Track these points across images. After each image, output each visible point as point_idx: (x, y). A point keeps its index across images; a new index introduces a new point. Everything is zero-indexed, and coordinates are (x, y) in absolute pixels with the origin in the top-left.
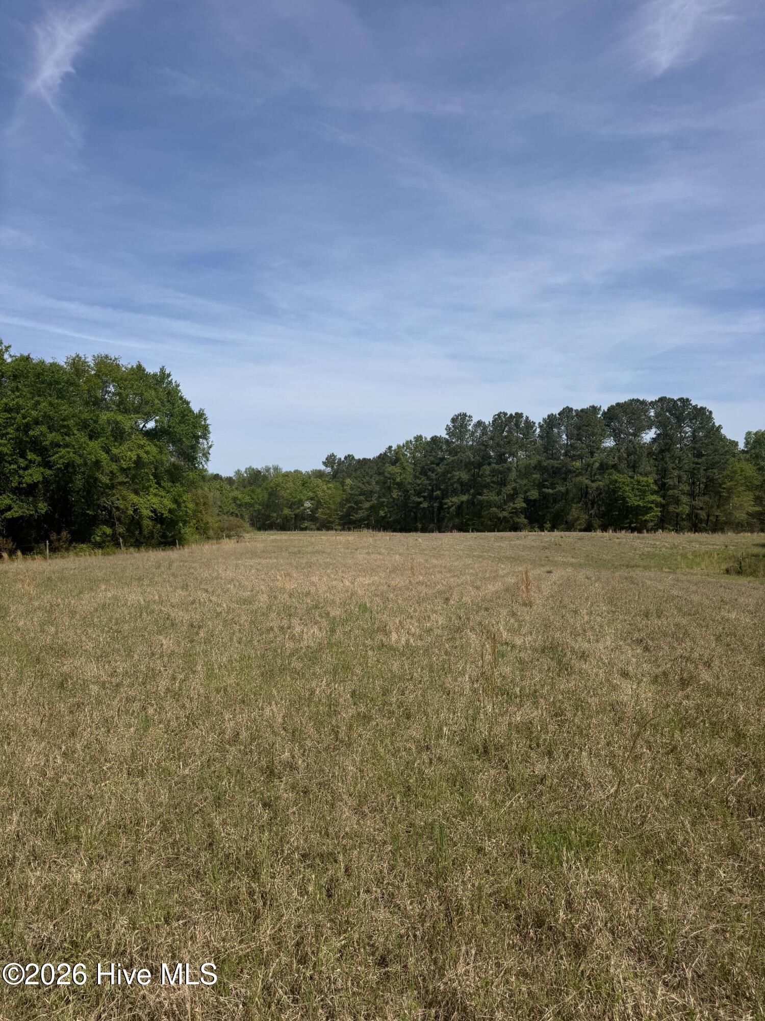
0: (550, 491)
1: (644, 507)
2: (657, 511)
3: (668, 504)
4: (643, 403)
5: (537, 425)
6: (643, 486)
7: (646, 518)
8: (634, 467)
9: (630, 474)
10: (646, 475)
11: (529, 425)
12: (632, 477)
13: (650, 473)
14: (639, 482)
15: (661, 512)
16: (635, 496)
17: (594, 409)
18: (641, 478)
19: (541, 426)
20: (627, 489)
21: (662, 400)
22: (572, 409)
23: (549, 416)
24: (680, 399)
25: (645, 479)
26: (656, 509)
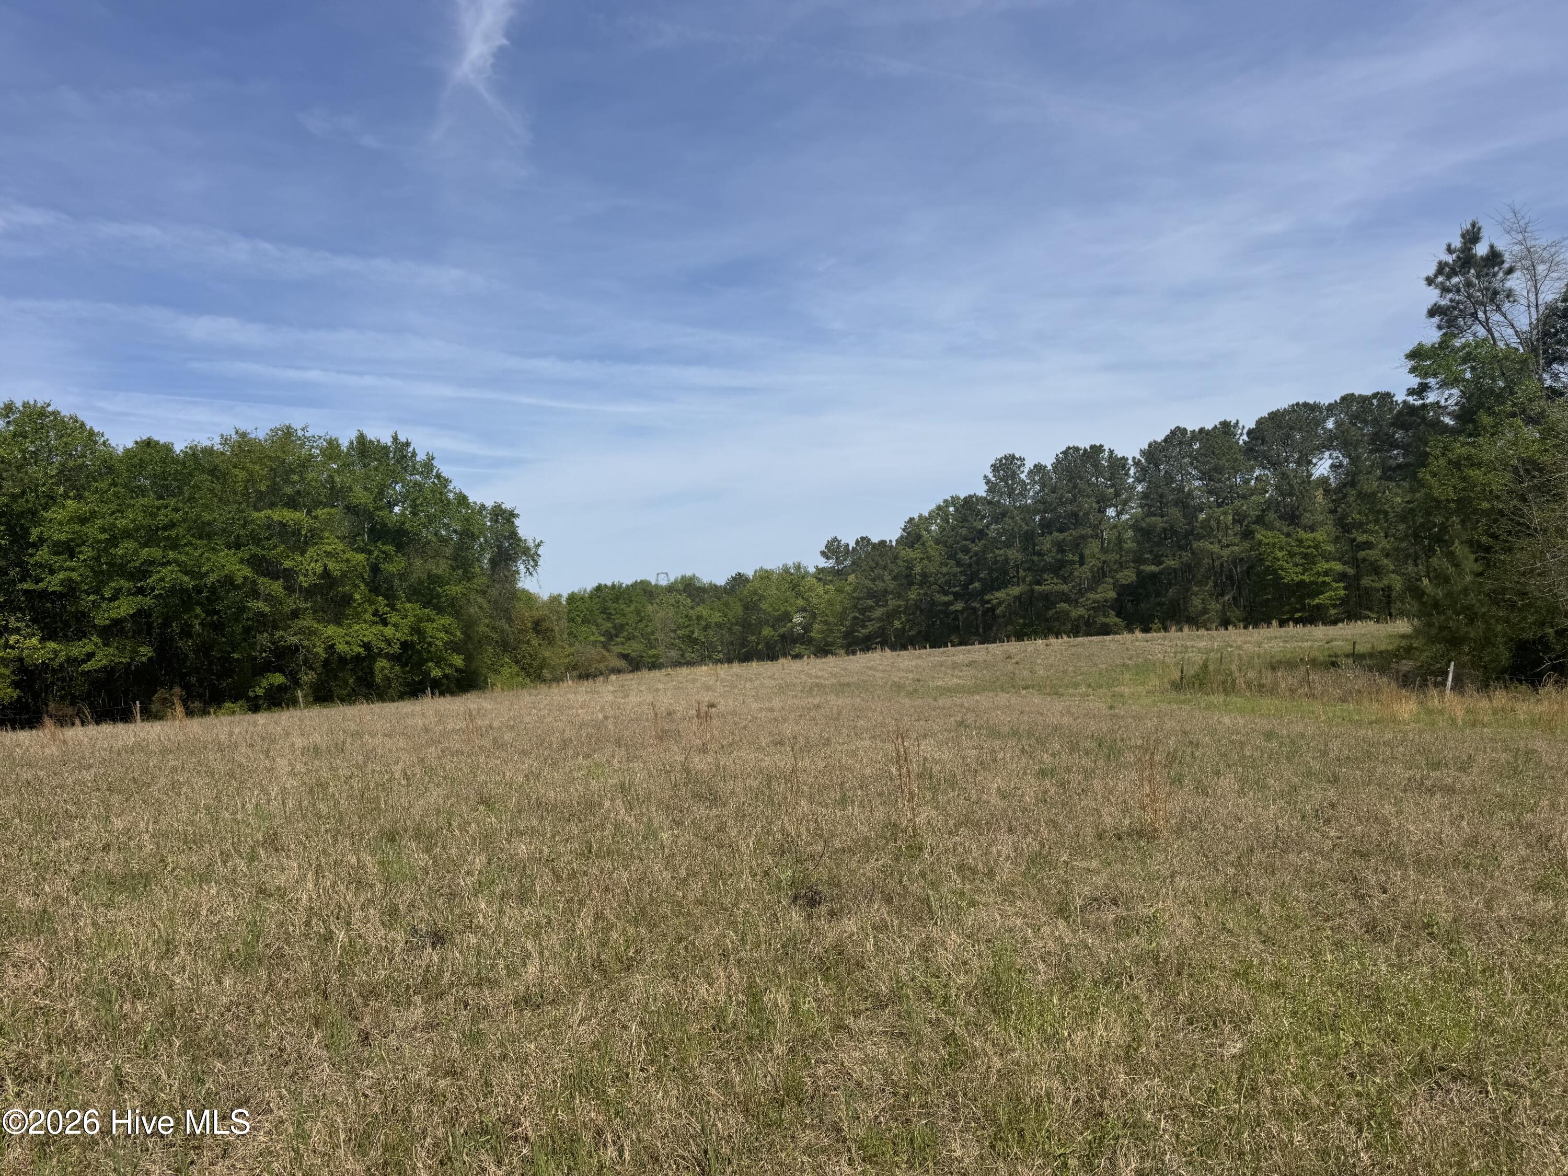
0: (1153, 568)
1: (1312, 583)
2: (1339, 590)
4: (1313, 408)
8: (1292, 518)
14: (1300, 541)
17: (1226, 428)
19: (1137, 463)
21: (1348, 399)
22: (1185, 429)
23: (1150, 445)
24: (1375, 395)
26: (1334, 585)
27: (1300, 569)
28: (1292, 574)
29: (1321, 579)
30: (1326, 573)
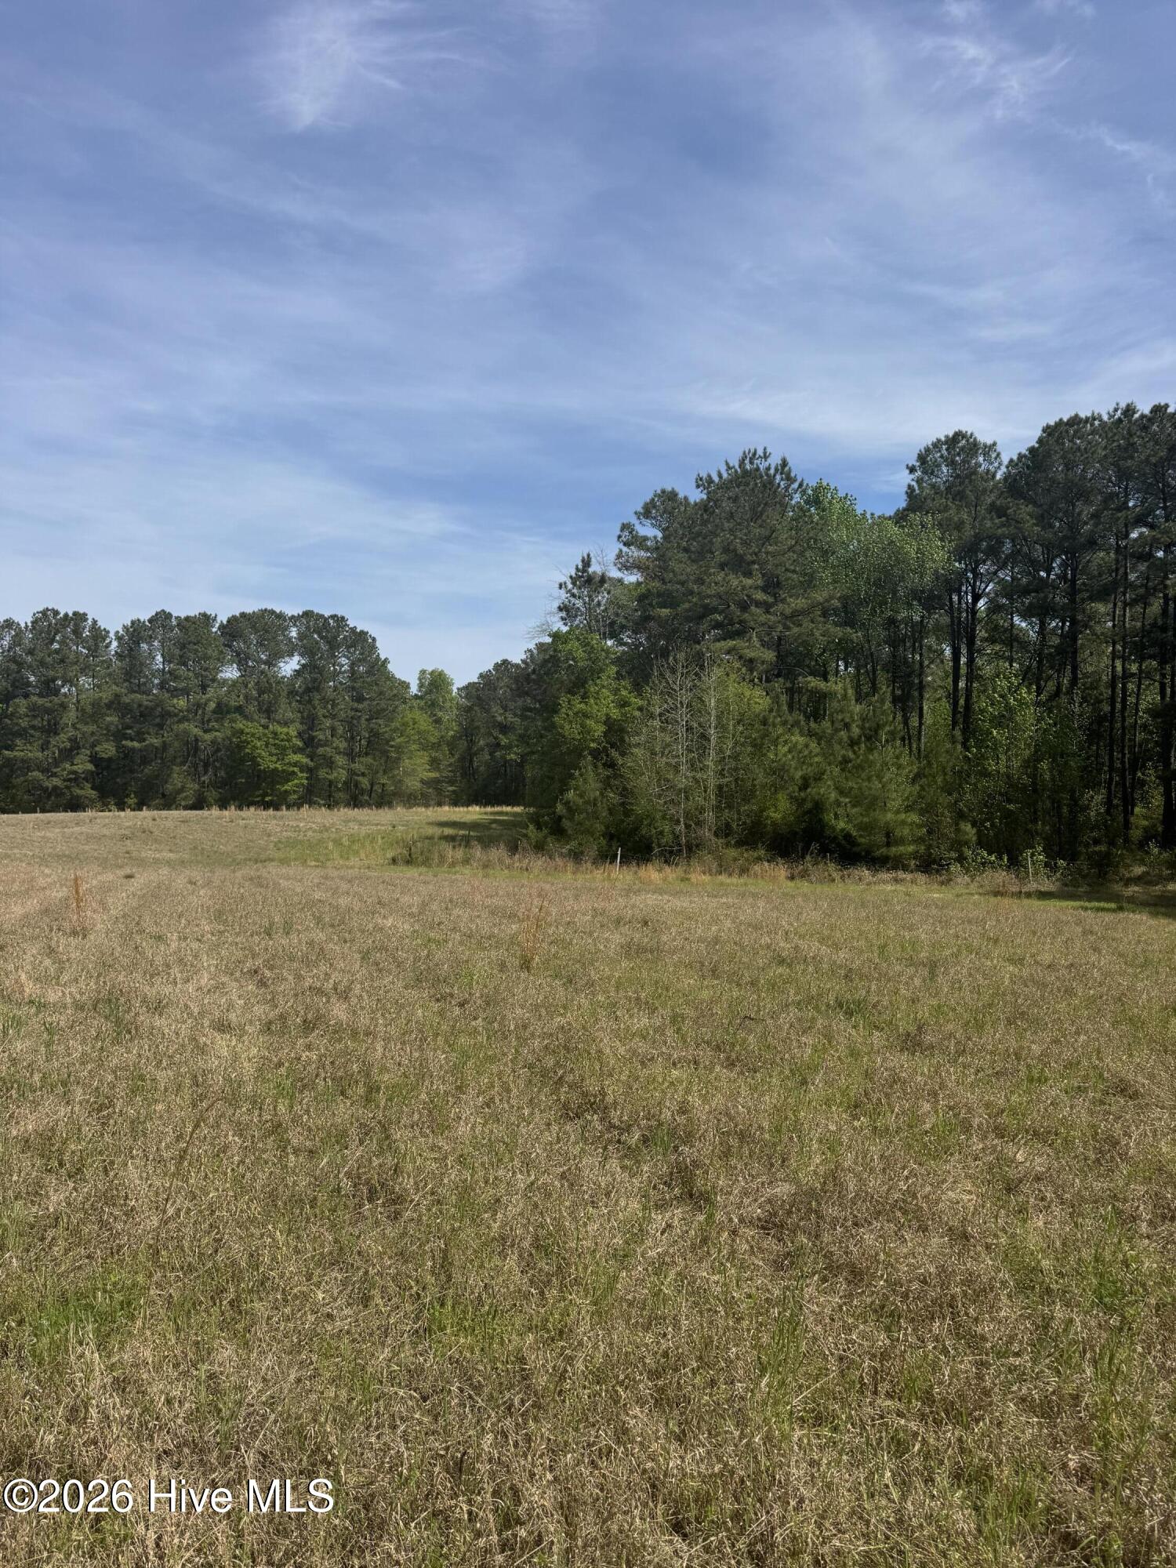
0: (136, 744)
1: (284, 771)
2: (302, 779)
3: (317, 768)
4: (280, 616)
5: (112, 635)
6: (282, 740)
7: (286, 787)
8: (268, 711)
9: (263, 721)
10: (286, 724)
11: (99, 634)
12: (266, 727)
13: (293, 721)
14: (276, 734)
15: (307, 779)
16: (271, 755)
17: (206, 619)
18: (279, 729)
19: (119, 638)
20: (259, 744)
21: (307, 614)
22: (170, 614)
23: (133, 623)
24: (333, 617)
25: (285, 730)
26: (300, 775)
27: (274, 758)
28: (268, 762)
29: (291, 769)
30: (295, 765)
